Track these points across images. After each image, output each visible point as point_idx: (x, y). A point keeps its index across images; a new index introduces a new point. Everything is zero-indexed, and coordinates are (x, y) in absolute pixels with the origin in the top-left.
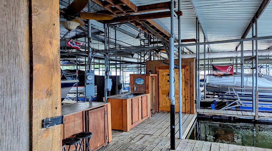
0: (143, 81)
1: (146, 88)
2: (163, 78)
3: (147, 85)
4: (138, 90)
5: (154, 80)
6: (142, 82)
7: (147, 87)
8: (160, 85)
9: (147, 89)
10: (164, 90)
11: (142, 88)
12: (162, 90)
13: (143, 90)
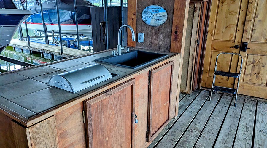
0: (165, 13)
1: (173, 37)
2: (220, 8)
3: (177, 27)
4: (149, 42)
5: (197, 14)
6: (162, 18)
7: (176, 32)
8: (209, 28)
9: (176, 39)
10: (218, 40)
11: (161, 35)
12: (214, 40)
13: (161, 41)
